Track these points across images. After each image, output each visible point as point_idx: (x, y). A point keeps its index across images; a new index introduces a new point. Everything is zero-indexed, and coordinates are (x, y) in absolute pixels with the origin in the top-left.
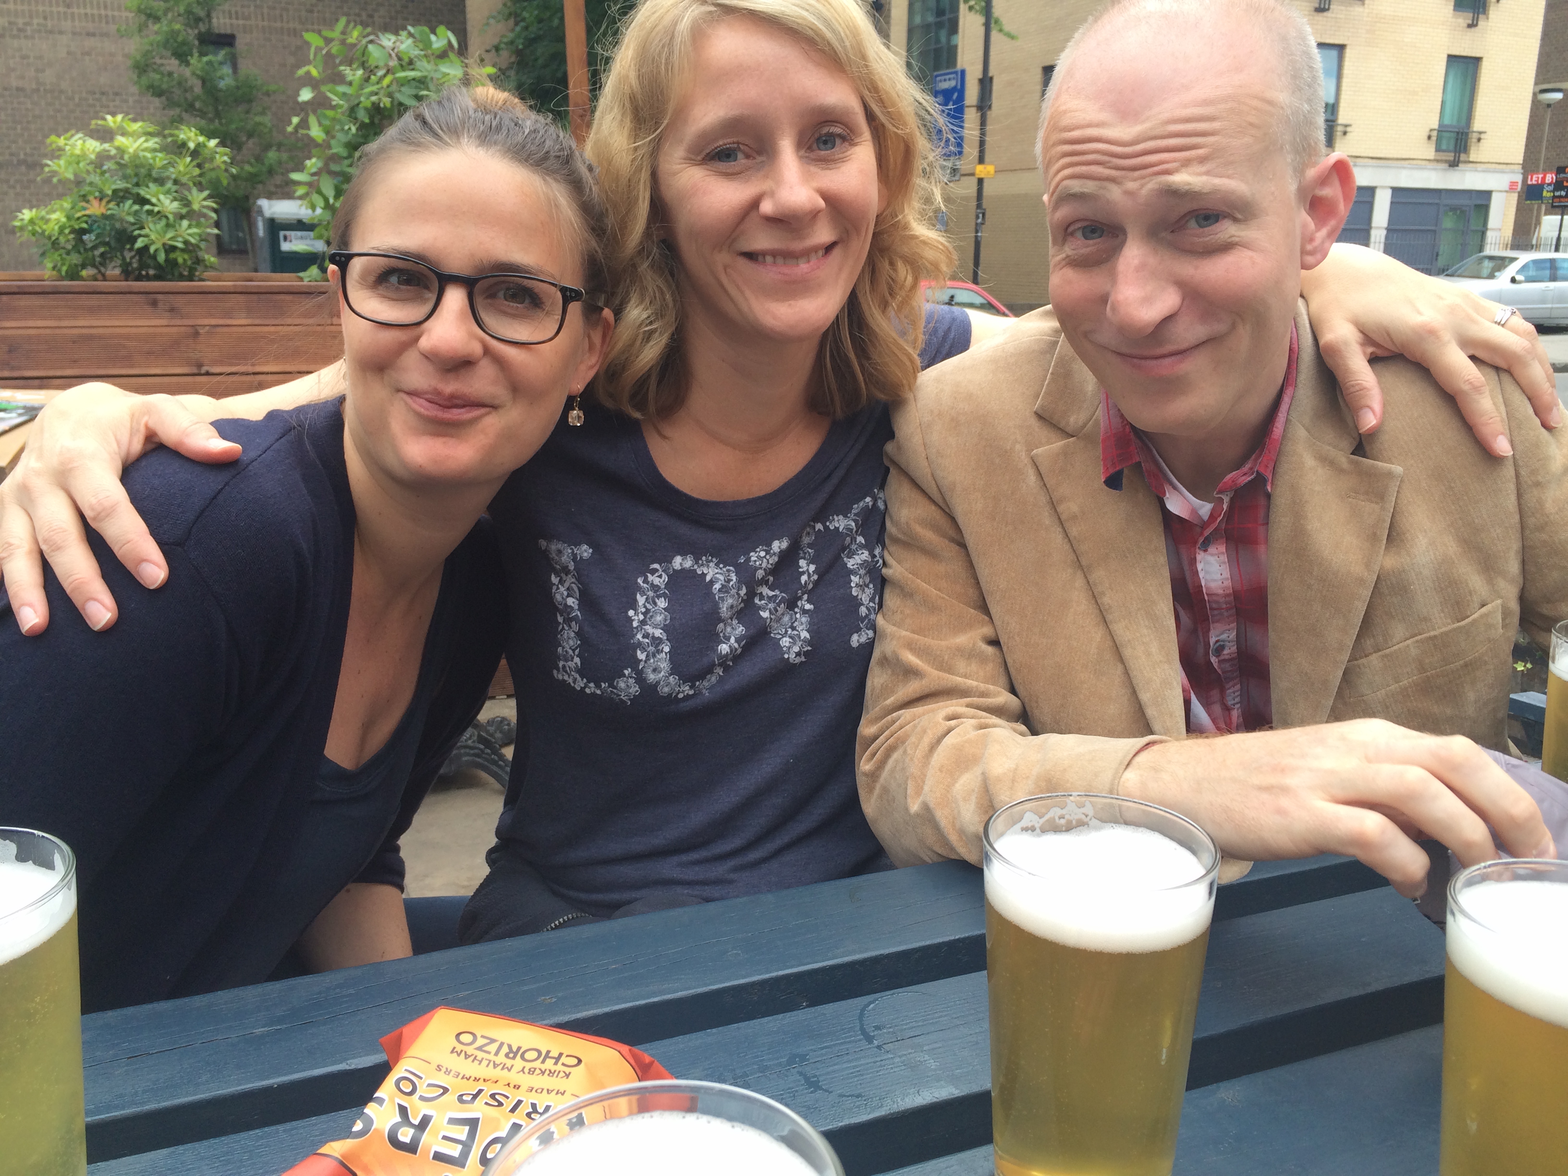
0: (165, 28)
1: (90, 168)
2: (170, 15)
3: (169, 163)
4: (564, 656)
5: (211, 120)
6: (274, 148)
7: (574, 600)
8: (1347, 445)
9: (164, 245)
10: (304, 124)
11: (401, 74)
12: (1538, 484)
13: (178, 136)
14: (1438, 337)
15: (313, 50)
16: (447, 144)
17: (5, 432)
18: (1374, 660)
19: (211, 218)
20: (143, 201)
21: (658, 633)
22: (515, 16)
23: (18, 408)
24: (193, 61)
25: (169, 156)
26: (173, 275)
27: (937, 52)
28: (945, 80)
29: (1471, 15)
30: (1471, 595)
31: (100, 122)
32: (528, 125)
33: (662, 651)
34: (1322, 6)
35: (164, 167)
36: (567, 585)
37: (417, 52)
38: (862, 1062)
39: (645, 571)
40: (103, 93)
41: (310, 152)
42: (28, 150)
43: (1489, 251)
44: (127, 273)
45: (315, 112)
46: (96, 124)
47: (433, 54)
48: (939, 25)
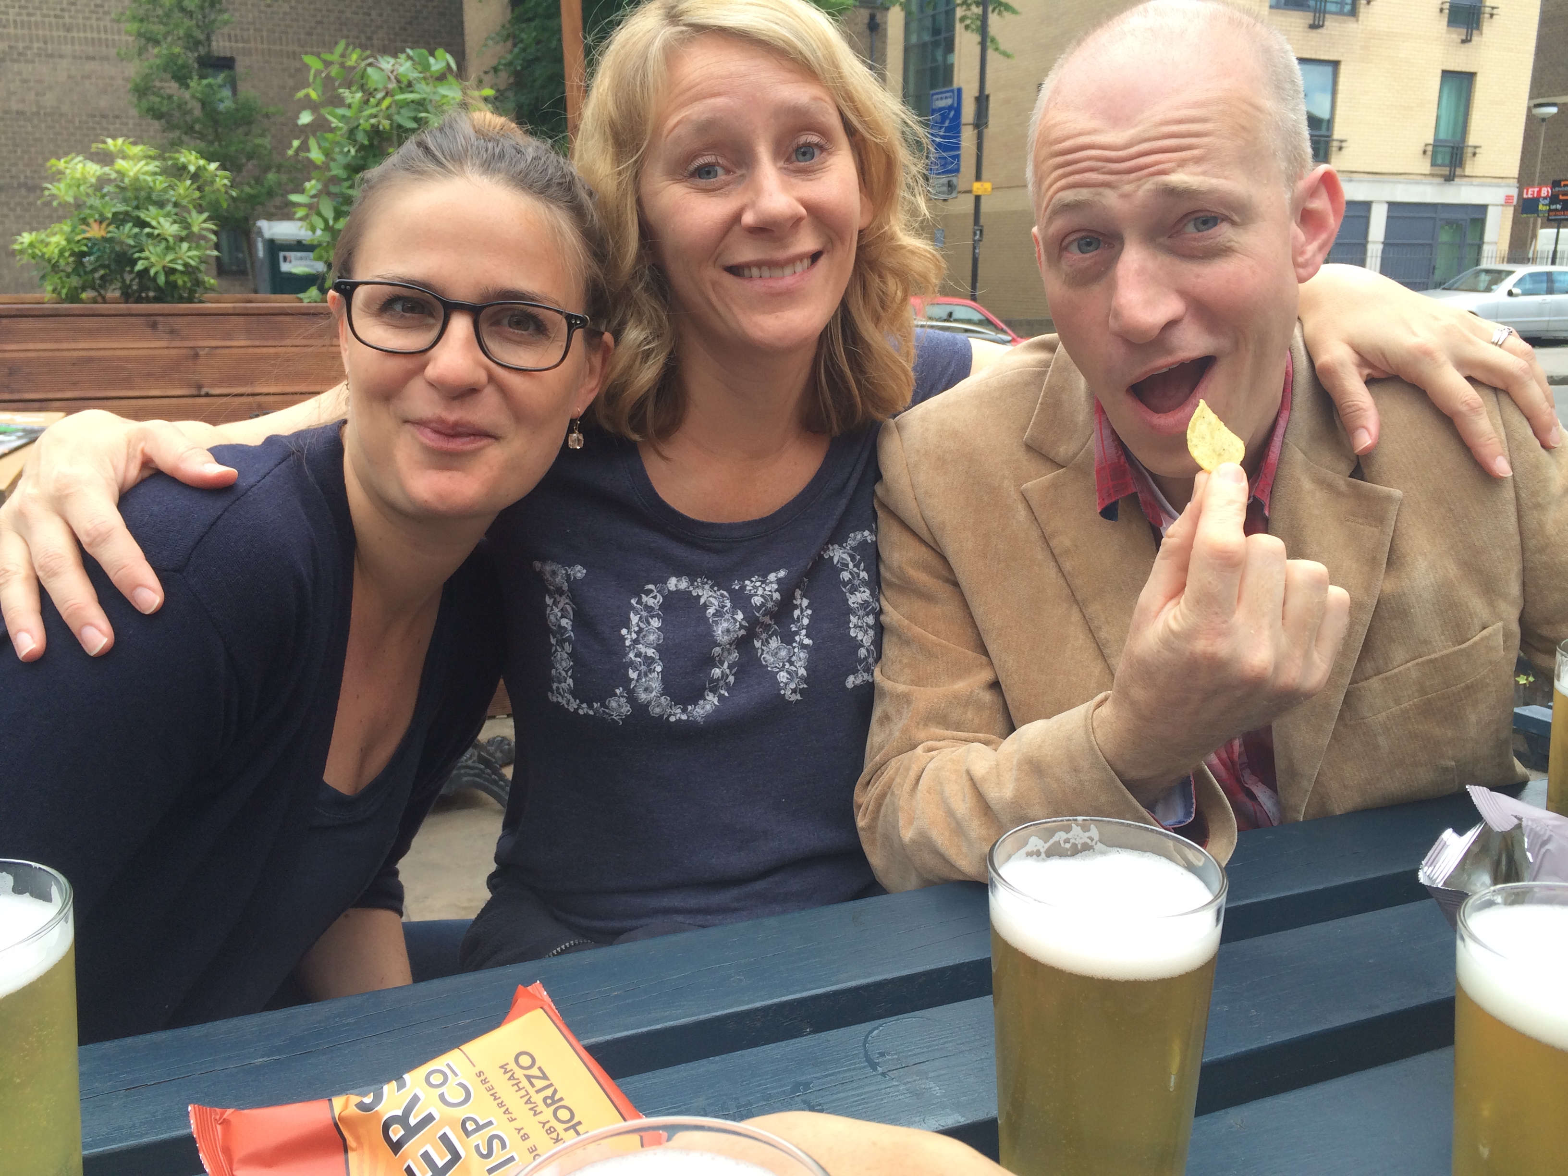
0: (165, 52)
1: (90, 191)
2: (169, 39)
3: (170, 186)
4: (558, 678)
5: (211, 143)
6: (274, 170)
7: (567, 621)
8: (1344, 467)
9: (164, 267)
10: (304, 147)
11: (400, 97)
12: (1538, 506)
13: (178, 159)
14: (1433, 359)
15: (312, 72)
16: (450, 172)
17: (5, 455)
18: (1375, 683)
19: (211, 240)
20: (143, 224)
21: (650, 652)
22: (512, 37)
23: (17, 431)
24: (193, 84)
25: (168, 180)
26: (173, 297)
27: (934, 71)
28: (941, 98)
29: (1465, 31)
30: (1472, 618)
31: (101, 146)
32: (530, 153)
33: (654, 671)
34: (1317, 23)
35: (165, 190)
36: (561, 605)
37: (416, 75)
38: (867, 1089)
39: (639, 591)
40: (103, 116)
41: (309, 173)
42: (28, 173)
43: (1485, 264)
44: (127, 296)
45: (314, 135)
46: (97, 148)
47: (432, 77)
48: (936, 44)
